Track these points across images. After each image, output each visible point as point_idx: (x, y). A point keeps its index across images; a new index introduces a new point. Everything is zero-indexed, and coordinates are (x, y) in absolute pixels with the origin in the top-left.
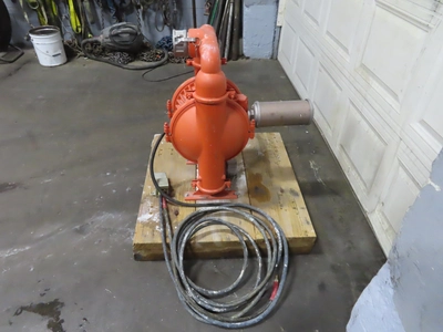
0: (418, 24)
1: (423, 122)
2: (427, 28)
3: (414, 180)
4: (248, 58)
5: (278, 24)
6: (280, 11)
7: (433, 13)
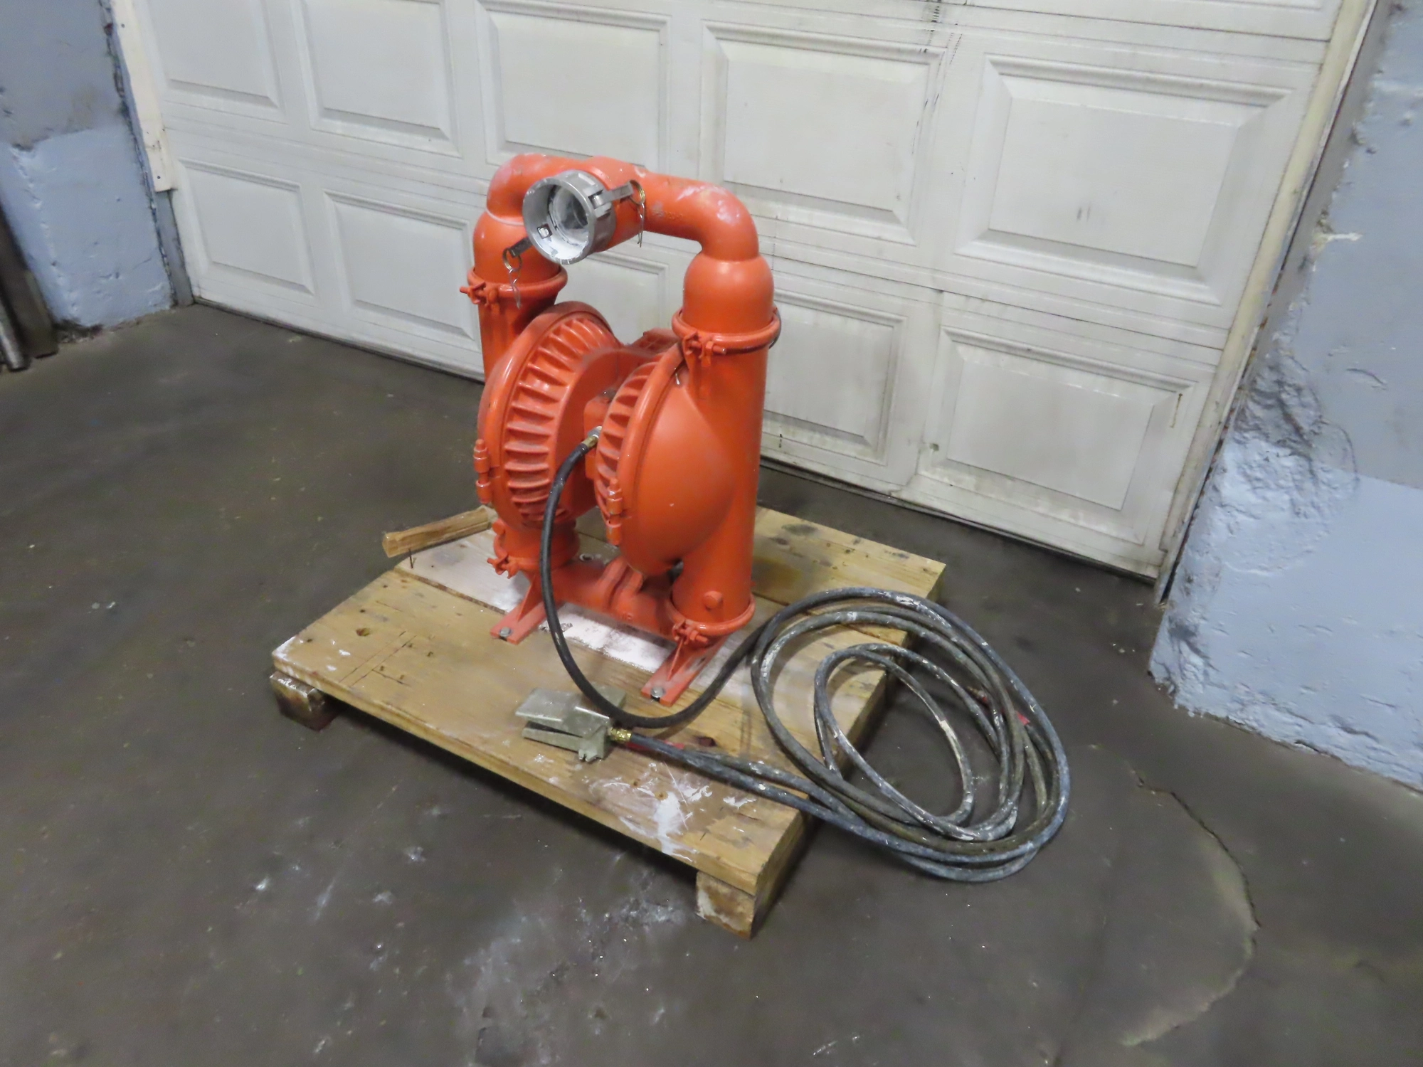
0: (895, 55)
1: (992, 234)
2: (924, 56)
3: (1011, 350)
4: (96, 330)
5: (161, 185)
6: (148, 139)
7: (931, 26)
